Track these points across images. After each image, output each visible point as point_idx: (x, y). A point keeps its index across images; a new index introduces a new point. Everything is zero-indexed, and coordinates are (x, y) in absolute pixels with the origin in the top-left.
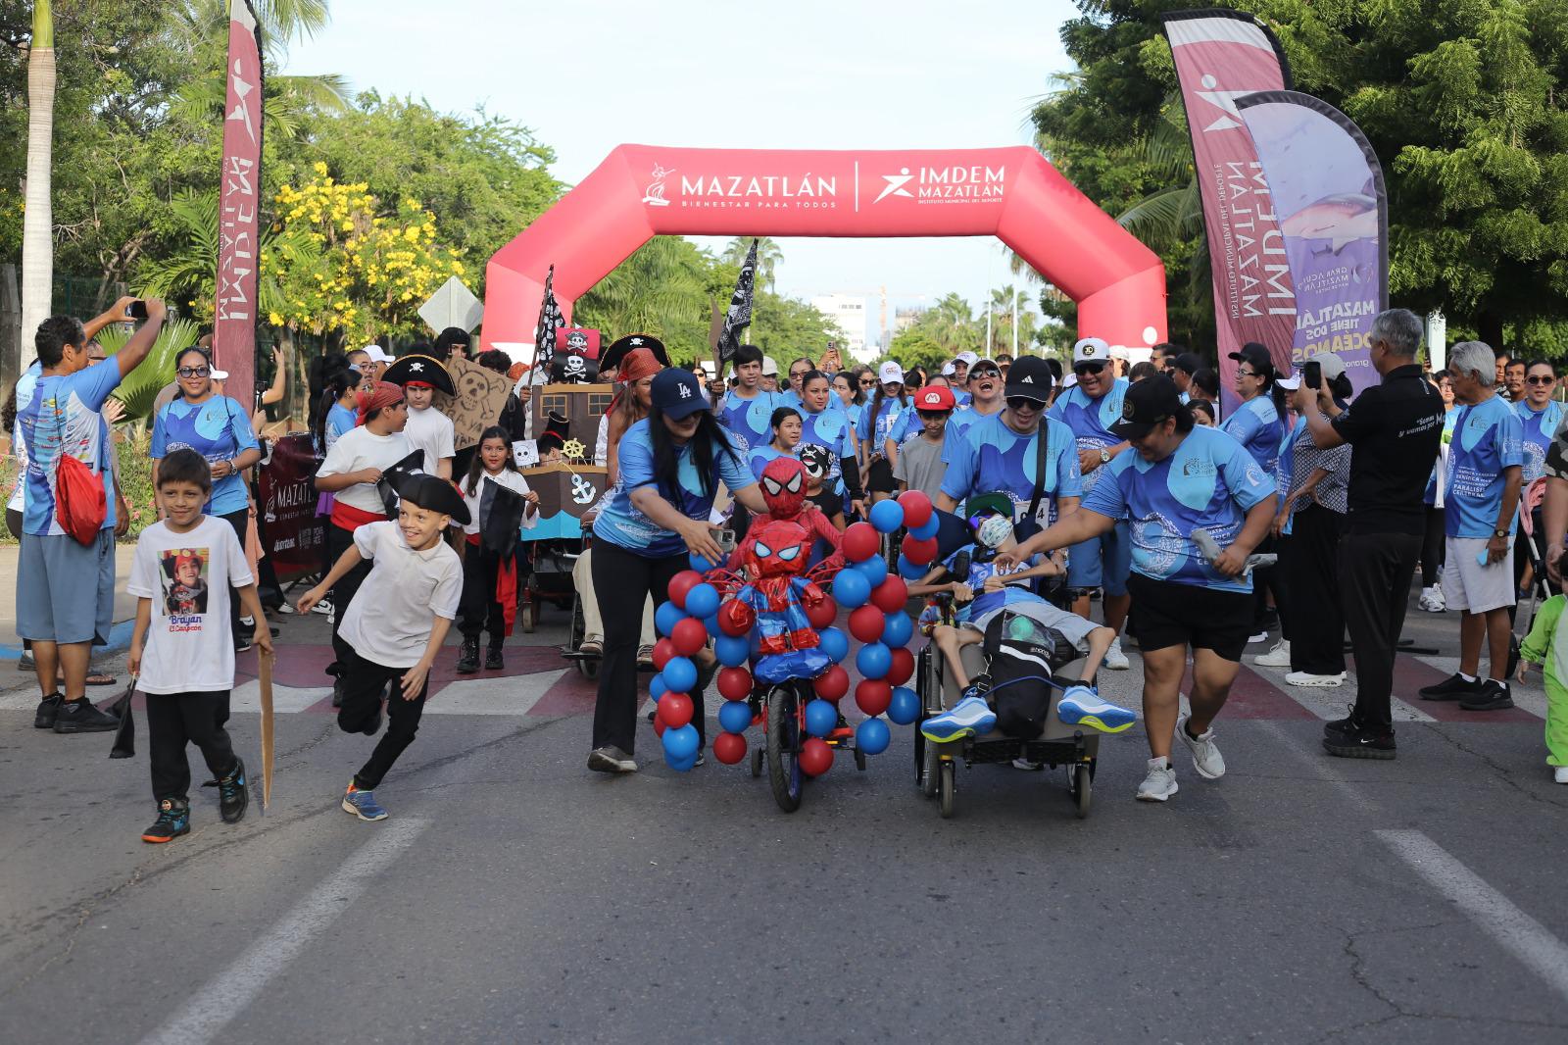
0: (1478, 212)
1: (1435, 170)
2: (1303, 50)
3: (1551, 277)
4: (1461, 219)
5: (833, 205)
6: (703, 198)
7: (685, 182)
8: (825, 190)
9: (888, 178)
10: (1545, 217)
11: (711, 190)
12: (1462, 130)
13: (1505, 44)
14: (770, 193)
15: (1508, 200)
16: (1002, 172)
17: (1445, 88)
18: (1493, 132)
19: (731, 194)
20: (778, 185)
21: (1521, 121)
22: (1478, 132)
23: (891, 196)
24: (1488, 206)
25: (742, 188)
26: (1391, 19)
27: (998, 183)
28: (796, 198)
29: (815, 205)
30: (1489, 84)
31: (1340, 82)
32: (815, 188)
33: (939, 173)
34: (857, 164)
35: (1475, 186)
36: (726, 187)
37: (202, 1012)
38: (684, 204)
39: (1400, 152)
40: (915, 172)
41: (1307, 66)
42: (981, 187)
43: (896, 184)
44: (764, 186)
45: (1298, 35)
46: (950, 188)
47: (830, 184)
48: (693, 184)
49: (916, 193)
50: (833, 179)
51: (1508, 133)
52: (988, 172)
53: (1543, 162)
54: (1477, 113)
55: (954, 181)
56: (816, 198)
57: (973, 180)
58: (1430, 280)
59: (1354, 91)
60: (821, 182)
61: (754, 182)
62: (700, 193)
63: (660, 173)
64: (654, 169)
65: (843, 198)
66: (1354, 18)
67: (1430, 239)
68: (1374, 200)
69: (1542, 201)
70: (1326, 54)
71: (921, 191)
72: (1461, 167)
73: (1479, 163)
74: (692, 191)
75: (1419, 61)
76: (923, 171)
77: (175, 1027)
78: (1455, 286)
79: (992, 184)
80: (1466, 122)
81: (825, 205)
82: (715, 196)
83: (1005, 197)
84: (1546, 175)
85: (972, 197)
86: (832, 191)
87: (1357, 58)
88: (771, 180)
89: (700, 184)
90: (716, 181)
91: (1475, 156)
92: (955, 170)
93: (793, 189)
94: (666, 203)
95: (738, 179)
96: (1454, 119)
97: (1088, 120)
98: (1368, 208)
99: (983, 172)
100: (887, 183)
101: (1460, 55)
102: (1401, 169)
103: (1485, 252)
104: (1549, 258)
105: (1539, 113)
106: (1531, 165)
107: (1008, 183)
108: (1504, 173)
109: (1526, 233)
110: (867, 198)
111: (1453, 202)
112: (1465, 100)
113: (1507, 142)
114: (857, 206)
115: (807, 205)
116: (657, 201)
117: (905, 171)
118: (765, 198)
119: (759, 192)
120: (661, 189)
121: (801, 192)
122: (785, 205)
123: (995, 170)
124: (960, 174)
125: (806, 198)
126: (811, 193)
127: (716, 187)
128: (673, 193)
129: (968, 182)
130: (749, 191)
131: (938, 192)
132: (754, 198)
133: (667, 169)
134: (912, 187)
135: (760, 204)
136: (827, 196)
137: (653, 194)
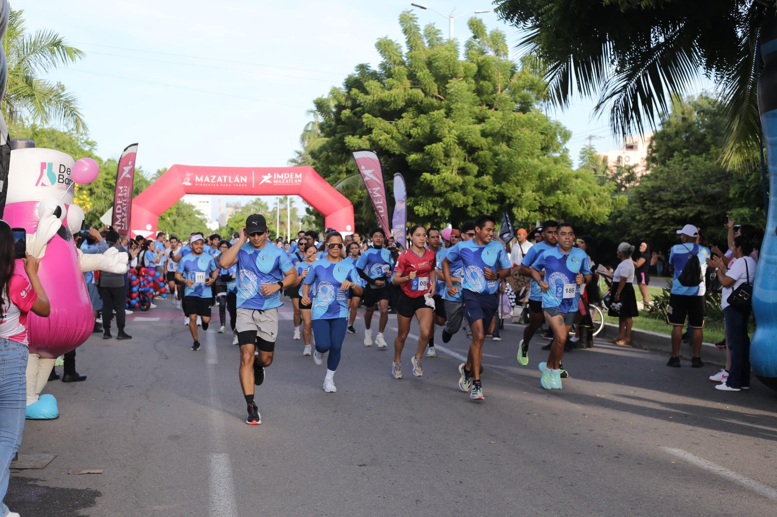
0: (445, 193)
1: (431, 181)
2: (394, 142)
3: (468, 211)
4: (440, 195)
5: (246, 185)
6: (203, 183)
7: (197, 178)
8: (243, 181)
9: (264, 176)
10: (465, 194)
11: (205, 180)
12: (439, 169)
13: (451, 145)
14: (225, 181)
15: (454, 190)
16: (300, 175)
17: (433, 157)
18: (448, 170)
19: (212, 181)
20: (227, 179)
21: (456, 167)
22: (443, 170)
23: (265, 183)
24: (447, 191)
25: (216, 179)
26: (419, 135)
27: (299, 179)
28: (233, 183)
29: (240, 185)
30: (447, 155)
32: (240, 179)
33: (280, 175)
34: (253, 172)
35: (443, 186)
36: (210, 179)
38: (196, 184)
39: (422, 175)
40: (272, 175)
42: (294, 180)
43: (266, 179)
44: (223, 179)
45: (392, 138)
46: (284, 180)
47: (244, 178)
48: (199, 178)
49: (273, 181)
50: (246, 177)
51: (452, 170)
52: (296, 175)
53: (463, 178)
54: (444, 164)
55: (285, 178)
56: (240, 183)
57: (291, 177)
58: (432, 213)
59: (410, 154)
60: (242, 178)
61: (220, 178)
62: (202, 181)
63: (188, 174)
64: (186, 172)
65: (249, 183)
66: (410, 132)
67: (432, 200)
69: (463, 188)
70: (401, 143)
71: (275, 181)
72: (439, 180)
73: (444, 179)
74: (199, 180)
75: (427, 148)
76: (275, 174)
78: (439, 214)
79: (297, 179)
80: (440, 167)
81: (243, 185)
82: (207, 182)
83: (302, 183)
84: (464, 182)
85: (291, 183)
86: (245, 180)
87: (411, 144)
88: (225, 177)
89: (202, 178)
90: (207, 177)
91: (442, 177)
92: (285, 174)
93: (233, 179)
94: (189, 184)
95: (214, 177)
96: (437, 165)
97: (328, 157)
99: (294, 175)
100: (263, 178)
101: (437, 148)
102: (422, 180)
103: (447, 204)
104: (466, 206)
105: (462, 164)
106: (459, 179)
107: (303, 179)
108: (451, 182)
109: (459, 199)
110: (257, 183)
111: (437, 190)
112: (440, 160)
113: (452, 173)
114: (253, 186)
115: (237, 185)
116: (188, 184)
117: (269, 174)
118: (223, 183)
119: (221, 181)
120: (189, 180)
121: (235, 181)
122: (230, 185)
123: (298, 174)
124: (287, 175)
125: (237, 183)
126: (238, 181)
127: (207, 179)
128: (193, 181)
129: (289, 178)
130: (218, 181)
131: (280, 181)
132: (219, 183)
133: (190, 173)
134: (272, 179)
135: (221, 185)
136: (243, 183)
137: (186, 181)
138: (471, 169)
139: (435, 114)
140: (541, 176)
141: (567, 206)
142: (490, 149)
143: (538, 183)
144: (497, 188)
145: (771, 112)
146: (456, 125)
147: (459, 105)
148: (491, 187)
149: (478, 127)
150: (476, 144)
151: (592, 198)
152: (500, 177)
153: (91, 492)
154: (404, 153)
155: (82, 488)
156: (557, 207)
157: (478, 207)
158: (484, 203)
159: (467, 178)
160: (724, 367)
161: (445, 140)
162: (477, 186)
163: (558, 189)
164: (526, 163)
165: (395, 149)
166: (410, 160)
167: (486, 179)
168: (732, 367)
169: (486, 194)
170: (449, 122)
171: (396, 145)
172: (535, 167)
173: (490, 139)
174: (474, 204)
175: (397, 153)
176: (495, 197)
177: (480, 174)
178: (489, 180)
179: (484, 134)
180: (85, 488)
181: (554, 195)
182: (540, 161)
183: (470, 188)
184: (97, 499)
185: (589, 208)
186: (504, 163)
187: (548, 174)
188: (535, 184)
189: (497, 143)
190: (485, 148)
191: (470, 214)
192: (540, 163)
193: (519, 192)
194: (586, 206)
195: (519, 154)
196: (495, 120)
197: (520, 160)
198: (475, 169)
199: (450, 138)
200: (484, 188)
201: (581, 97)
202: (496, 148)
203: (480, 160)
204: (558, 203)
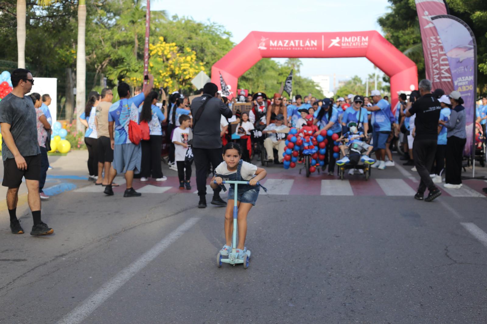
6: (277, 47)
7: (271, 43)
8: (313, 45)
9: (332, 40)
11: (279, 45)
16: (367, 38)
20: (299, 43)
23: (334, 46)
25: (288, 44)
27: (366, 42)
29: (310, 49)
31: (470, 10)
32: (310, 43)
33: (348, 38)
34: (323, 37)
36: (283, 43)
37: (144, 258)
40: (341, 38)
41: (460, 5)
43: (335, 42)
44: (295, 43)
46: (351, 43)
47: (314, 41)
48: (273, 42)
49: (341, 45)
50: (316, 41)
52: (363, 38)
55: (353, 41)
56: (311, 47)
57: (358, 40)
59: (474, 13)
60: (312, 42)
61: (292, 42)
63: (263, 39)
64: (261, 38)
65: (319, 46)
68: (472, 47)
71: (343, 45)
74: (273, 45)
76: (343, 38)
77: (138, 262)
79: (364, 42)
81: (313, 49)
82: (280, 46)
83: (368, 46)
85: (358, 46)
86: (315, 44)
88: (297, 41)
89: (276, 42)
90: (280, 42)
93: (304, 43)
94: (265, 48)
95: (287, 41)
97: (394, 22)
98: (470, 49)
99: (361, 39)
100: (332, 42)
107: (369, 42)
110: (326, 47)
114: (323, 49)
115: (308, 49)
116: (263, 48)
117: (338, 38)
118: (295, 47)
119: (293, 45)
120: (264, 44)
121: (306, 45)
122: (301, 49)
123: (365, 37)
124: (354, 39)
125: (307, 46)
126: (309, 45)
127: (280, 43)
128: (267, 46)
129: (357, 41)
130: (290, 45)
131: (348, 44)
132: (292, 47)
133: (266, 38)
134: (340, 43)
135: (294, 49)
136: (314, 46)
137: (261, 46)
154: (469, 12)
165: (459, 7)
166: (475, 17)
171: (461, 3)
175: (462, 11)
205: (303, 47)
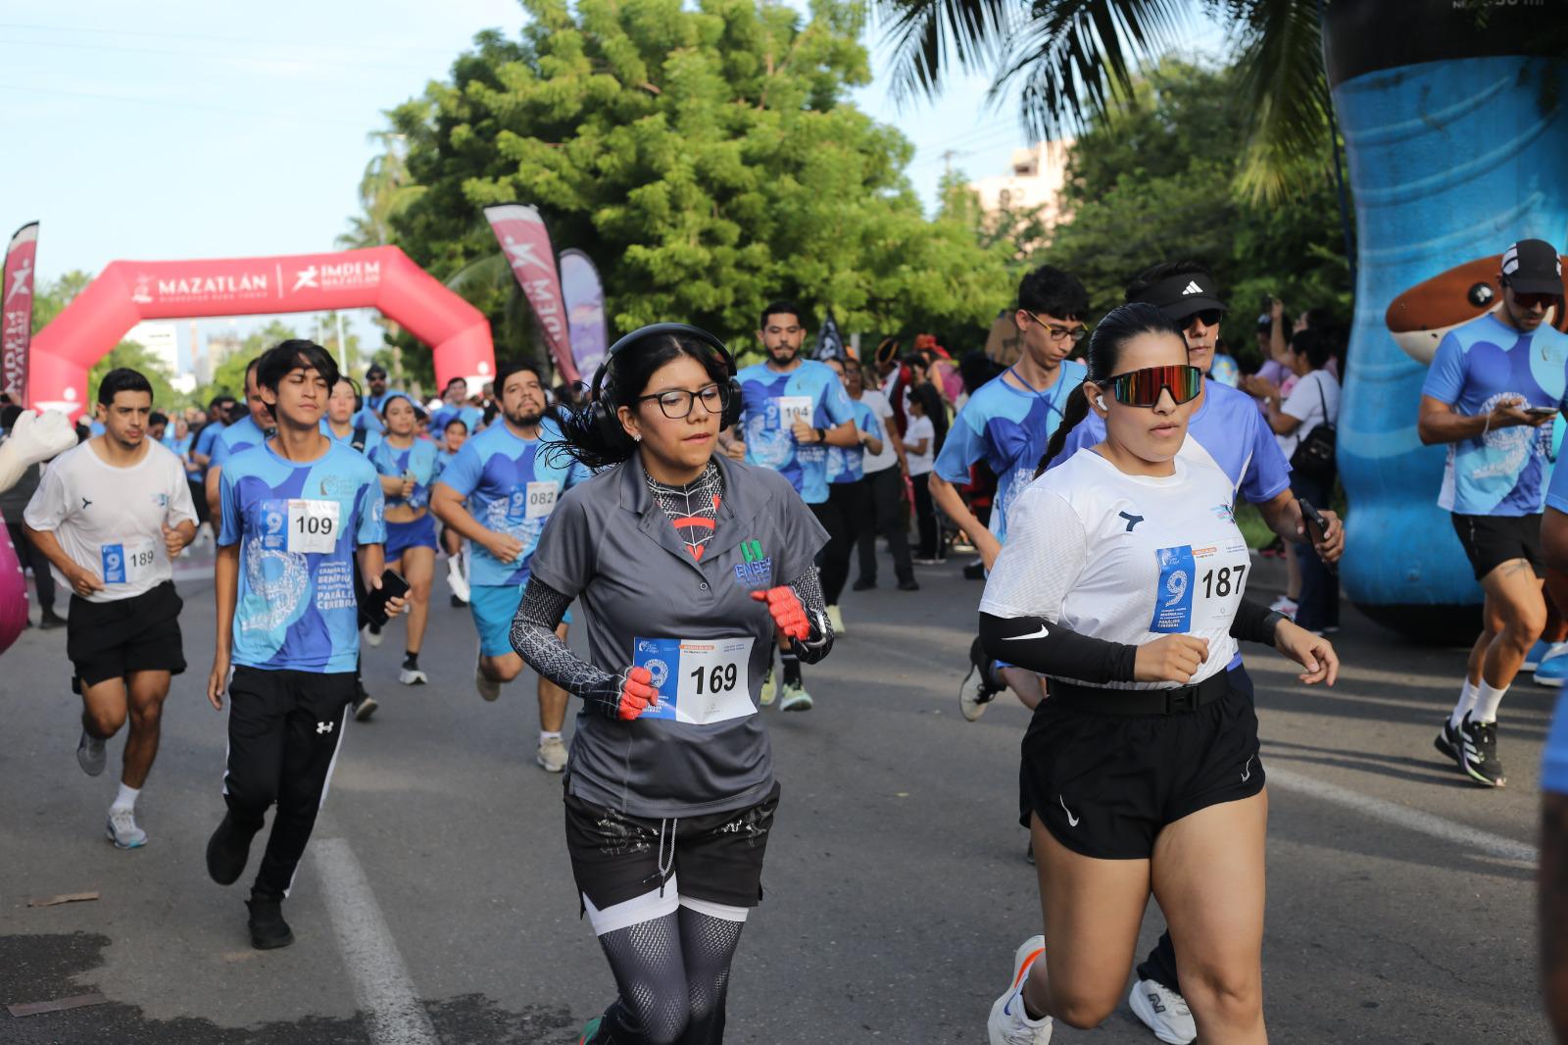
0: (677, 283)
1: (647, 261)
2: (565, 187)
3: (725, 318)
4: (667, 288)
6: (176, 295)
8: (258, 285)
9: (301, 274)
10: (717, 284)
11: (180, 290)
12: (661, 237)
13: (682, 186)
15: (694, 276)
16: (376, 267)
17: (648, 213)
18: (679, 237)
20: (226, 284)
21: (695, 230)
22: (670, 238)
24: (681, 280)
25: (202, 286)
26: (616, 168)
27: (375, 274)
29: (253, 295)
30: (676, 206)
32: (252, 283)
33: (335, 267)
34: (278, 266)
35: (671, 270)
36: (191, 285)
38: (163, 299)
39: (627, 250)
40: (318, 268)
42: (364, 276)
43: (306, 278)
44: (217, 284)
45: (561, 178)
46: (342, 280)
47: (261, 279)
48: (167, 284)
49: (320, 283)
50: (264, 278)
51: (688, 236)
52: (368, 266)
53: (711, 252)
54: (670, 225)
56: (253, 291)
59: (598, 210)
60: (256, 280)
61: (210, 282)
63: (143, 280)
64: (138, 276)
65: (272, 288)
66: (595, 164)
67: (651, 301)
68: (599, 303)
69: (712, 272)
70: (579, 188)
71: (324, 282)
72: (662, 259)
73: (672, 257)
74: (167, 290)
75: (634, 194)
76: (324, 268)
79: (370, 274)
80: (663, 231)
81: (259, 295)
82: (183, 294)
83: (381, 282)
84: (714, 259)
85: (358, 283)
86: (263, 284)
87: (599, 189)
88: (221, 280)
89: (172, 285)
90: (183, 283)
91: (669, 253)
92: (345, 265)
93: (237, 283)
94: (148, 299)
95: (197, 281)
96: (657, 229)
97: (429, 226)
98: (596, 307)
99: (363, 268)
100: (300, 278)
101: (654, 193)
102: (629, 260)
103: (681, 307)
104: (721, 308)
105: (707, 222)
106: (704, 255)
107: (382, 273)
108: (688, 261)
109: (704, 294)
110: (287, 288)
111: (660, 279)
112: (662, 218)
113: (688, 242)
114: (281, 294)
115: (247, 295)
116: (144, 299)
117: (312, 269)
118: (218, 293)
119: (213, 288)
120: (145, 289)
121: (242, 287)
122: (232, 296)
123: (372, 264)
124: (348, 268)
125: (245, 291)
126: (249, 287)
127: (184, 286)
128: (154, 292)
129: (356, 273)
130: (207, 288)
131: (335, 281)
132: (210, 293)
133: (148, 276)
134: (317, 279)
135: (214, 297)
136: (260, 289)
137: (140, 293)
138: (725, 231)
139: (648, 124)
140: (866, 238)
141: (922, 296)
142: (761, 189)
143: (861, 252)
144: (780, 267)
145: (1354, 81)
146: (690, 144)
147: (693, 103)
148: (768, 267)
149: (736, 146)
150: (733, 182)
151: (970, 277)
152: (784, 245)
153: (87, 937)
154: (588, 208)
155: (66, 933)
156: (902, 298)
157: (744, 308)
158: (756, 299)
159: (719, 250)
160: (1284, 593)
161: (669, 175)
162: (739, 265)
163: (902, 261)
164: (835, 214)
165: (568, 200)
166: (601, 222)
167: (757, 250)
168: (1303, 590)
169: (760, 282)
170: (676, 139)
171: (571, 192)
172: (854, 221)
173: (759, 169)
174: (736, 304)
175: (573, 208)
176: (776, 285)
177: (744, 241)
178: (763, 253)
179: (748, 160)
180: (72, 932)
181: (896, 274)
182: (862, 206)
183: (727, 271)
184: (103, 951)
185: (965, 297)
186: (789, 215)
187: (881, 232)
188: (854, 254)
189: (774, 175)
190: (750, 187)
191: (729, 323)
192: (862, 212)
193: (825, 274)
194: (960, 292)
195: (820, 195)
196: (768, 129)
197: (823, 208)
198: (733, 231)
199: (679, 172)
200: (754, 270)
201: (966, 73)
202: (773, 186)
203: (743, 214)
204: (904, 291)
205: (236, 294)
